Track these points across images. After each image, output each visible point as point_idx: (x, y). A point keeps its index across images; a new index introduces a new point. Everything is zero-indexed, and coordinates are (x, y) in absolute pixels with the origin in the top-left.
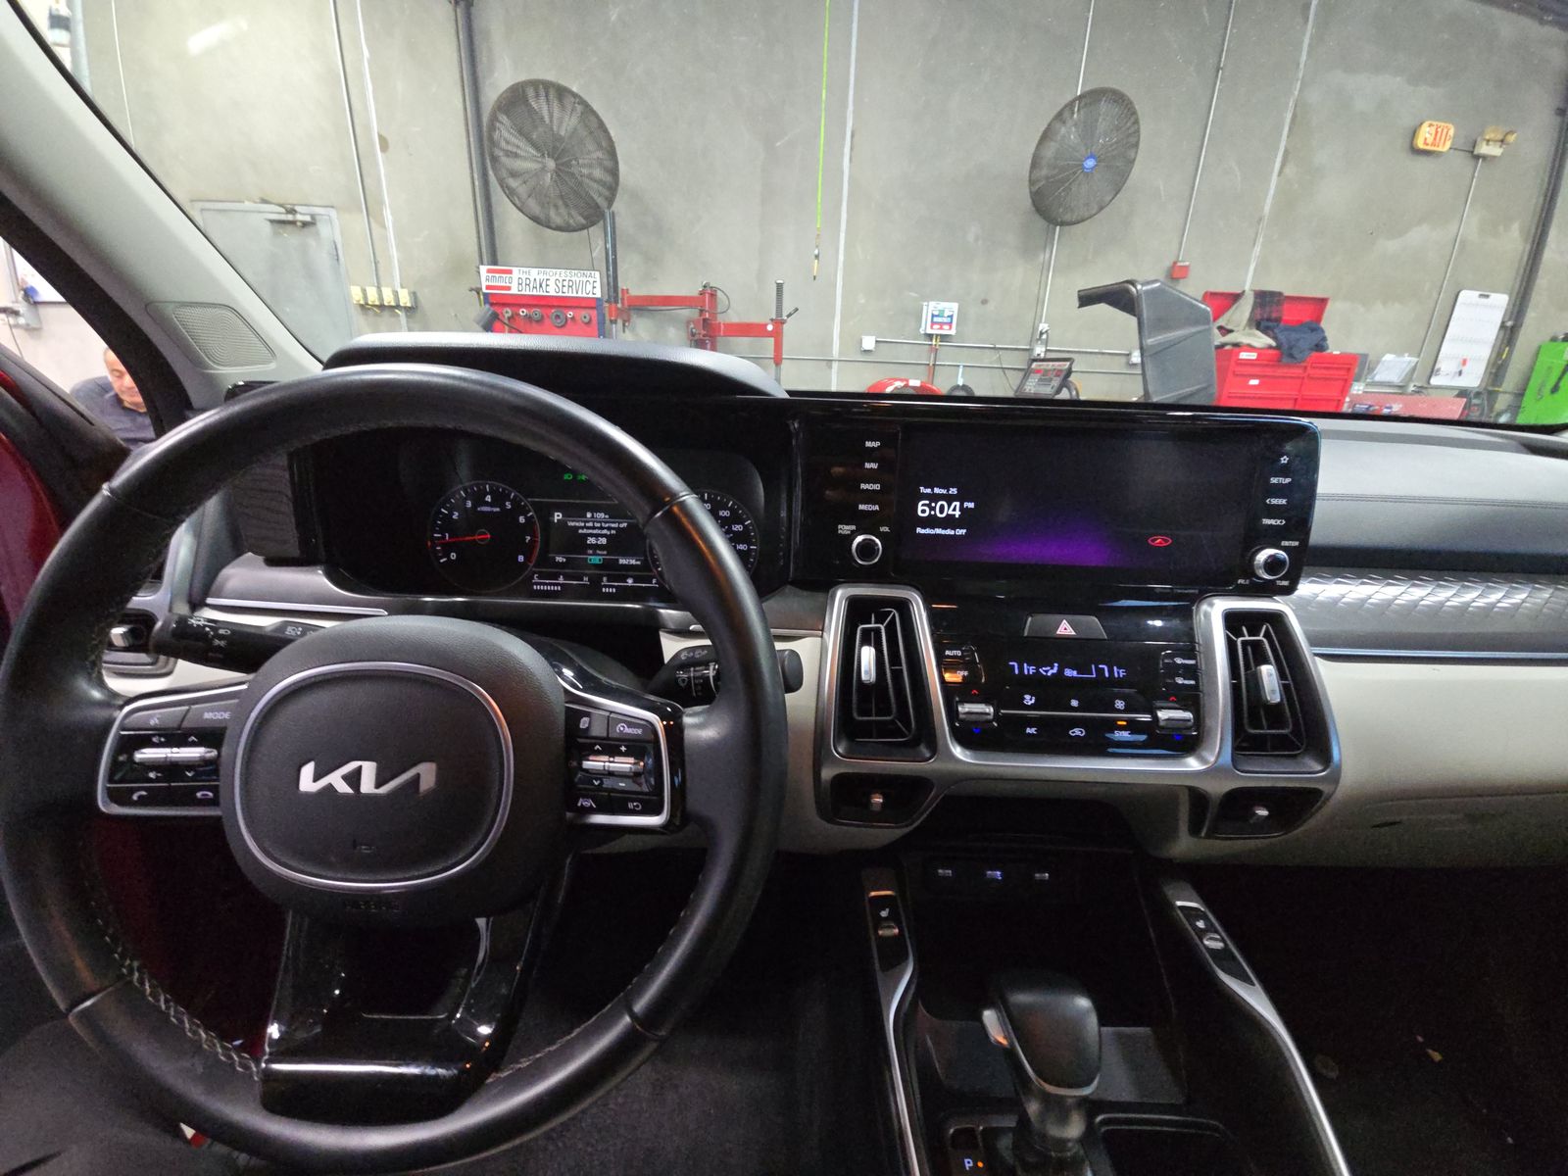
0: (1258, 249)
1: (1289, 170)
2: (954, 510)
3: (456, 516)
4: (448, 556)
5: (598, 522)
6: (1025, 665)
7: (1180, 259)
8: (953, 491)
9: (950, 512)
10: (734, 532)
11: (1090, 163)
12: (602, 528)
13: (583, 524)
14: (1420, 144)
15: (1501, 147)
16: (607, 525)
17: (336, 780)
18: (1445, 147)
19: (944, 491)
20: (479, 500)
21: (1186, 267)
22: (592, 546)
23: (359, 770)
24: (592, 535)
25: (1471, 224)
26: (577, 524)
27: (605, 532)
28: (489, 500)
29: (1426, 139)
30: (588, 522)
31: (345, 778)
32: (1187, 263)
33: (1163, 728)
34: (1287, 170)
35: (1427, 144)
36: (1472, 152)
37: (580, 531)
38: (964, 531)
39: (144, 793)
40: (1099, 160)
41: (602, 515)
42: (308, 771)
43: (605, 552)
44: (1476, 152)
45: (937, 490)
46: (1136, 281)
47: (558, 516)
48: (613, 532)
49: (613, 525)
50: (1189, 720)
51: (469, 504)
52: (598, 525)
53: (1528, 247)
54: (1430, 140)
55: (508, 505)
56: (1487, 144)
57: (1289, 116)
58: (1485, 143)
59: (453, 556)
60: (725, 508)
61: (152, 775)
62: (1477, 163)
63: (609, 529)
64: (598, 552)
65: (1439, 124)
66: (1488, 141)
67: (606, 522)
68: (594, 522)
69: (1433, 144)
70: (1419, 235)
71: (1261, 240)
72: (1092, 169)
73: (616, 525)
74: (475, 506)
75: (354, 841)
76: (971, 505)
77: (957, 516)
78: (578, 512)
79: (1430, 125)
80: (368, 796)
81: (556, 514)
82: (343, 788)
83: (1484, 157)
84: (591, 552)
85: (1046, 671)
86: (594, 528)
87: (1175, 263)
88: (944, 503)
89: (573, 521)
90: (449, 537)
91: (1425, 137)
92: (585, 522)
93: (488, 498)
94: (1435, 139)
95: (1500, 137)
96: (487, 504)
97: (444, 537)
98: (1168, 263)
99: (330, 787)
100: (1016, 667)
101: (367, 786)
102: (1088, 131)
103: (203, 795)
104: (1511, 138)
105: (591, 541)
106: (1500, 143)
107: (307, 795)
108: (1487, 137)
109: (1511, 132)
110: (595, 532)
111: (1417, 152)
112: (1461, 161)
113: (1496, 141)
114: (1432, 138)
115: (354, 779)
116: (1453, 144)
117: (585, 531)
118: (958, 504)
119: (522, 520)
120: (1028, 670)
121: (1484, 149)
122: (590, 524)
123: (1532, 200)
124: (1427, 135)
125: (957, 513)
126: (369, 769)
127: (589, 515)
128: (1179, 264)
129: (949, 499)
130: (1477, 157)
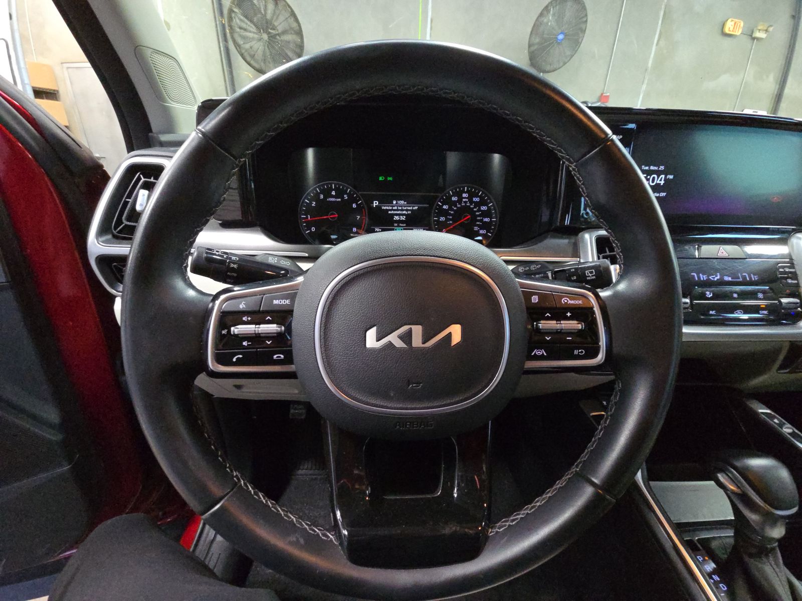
0: (644, 86)
1: (662, 43)
2: (661, 180)
3: (314, 204)
4: (310, 230)
5: (400, 206)
6: (701, 274)
7: (605, 92)
8: (662, 168)
9: (658, 182)
10: (482, 211)
11: (561, 37)
12: (402, 210)
13: (391, 208)
14: (727, 31)
15: (766, 33)
16: (406, 208)
17: (393, 338)
18: (738, 32)
19: (656, 168)
20: (327, 193)
21: (608, 96)
22: (397, 221)
23: (410, 331)
24: (397, 215)
25: (750, 73)
26: (388, 208)
27: (404, 212)
28: (334, 194)
29: (729, 28)
30: (394, 206)
31: (401, 337)
32: (608, 94)
33: (784, 309)
34: (660, 42)
35: (730, 31)
36: (751, 36)
37: (390, 212)
38: (665, 194)
39: (241, 356)
40: (565, 35)
41: (402, 202)
42: (371, 334)
43: (405, 225)
44: (753, 36)
45: (652, 168)
46: (588, 102)
47: (376, 203)
48: (409, 212)
49: (409, 208)
50: (797, 303)
51: (322, 197)
52: (400, 208)
53: (777, 87)
54: (731, 29)
55: (346, 197)
56: (759, 32)
57: (662, 13)
58: (758, 31)
59: (313, 229)
60: (477, 196)
61: (245, 343)
62: (753, 42)
63: (407, 210)
64: (401, 225)
65: (736, 20)
66: (760, 30)
67: (405, 207)
68: (397, 206)
69: (732, 31)
70: (725, 79)
71: (646, 81)
72: (562, 40)
73: (411, 208)
74: (325, 197)
75: (409, 381)
76: (671, 177)
77: (662, 184)
78: (387, 200)
79: (732, 21)
80: (418, 349)
81: (375, 202)
82: (399, 344)
83: (758, 39)
84: (396, 225)
85: (714, 278)
86: (397, 210)
87: (602, 94)
88: (655, 176)
89: (385, 206)
90: (310, 218)
91: (729, 27)
92: (392, 206)
93: (333, 193)
94: (734, 28)
95: (766, 29)
96: (333, 196)
97: (307, 218)
98: (599, 94)
99: (390, 344)
100: (696, 276)
101: (417, 341)
102: (560, 18)
103: (277, 357)
104: (771, 29)
105: (396, 218)
106: (765, 32)
107: (373, 350)
108: (759, 28)
109: (771, 26)
110: (399, 212)
111: (725, 35)
112: (746, 40)
113: (764, 30)
114: (732, 27)
115: (407, 337)
116: (742, 31)
117: (392, 212)
118: (663, 176)
119: (354, 206)
120: (703, 277)
121: (757, 34)
122: (396, 208)
123: (780, 62)
124: (730, 26)
125: (662, 182)
126: (417, 331)
127: (394, 202)
128: (604, 95)
129: (659, 173)
130: (754, 39)
